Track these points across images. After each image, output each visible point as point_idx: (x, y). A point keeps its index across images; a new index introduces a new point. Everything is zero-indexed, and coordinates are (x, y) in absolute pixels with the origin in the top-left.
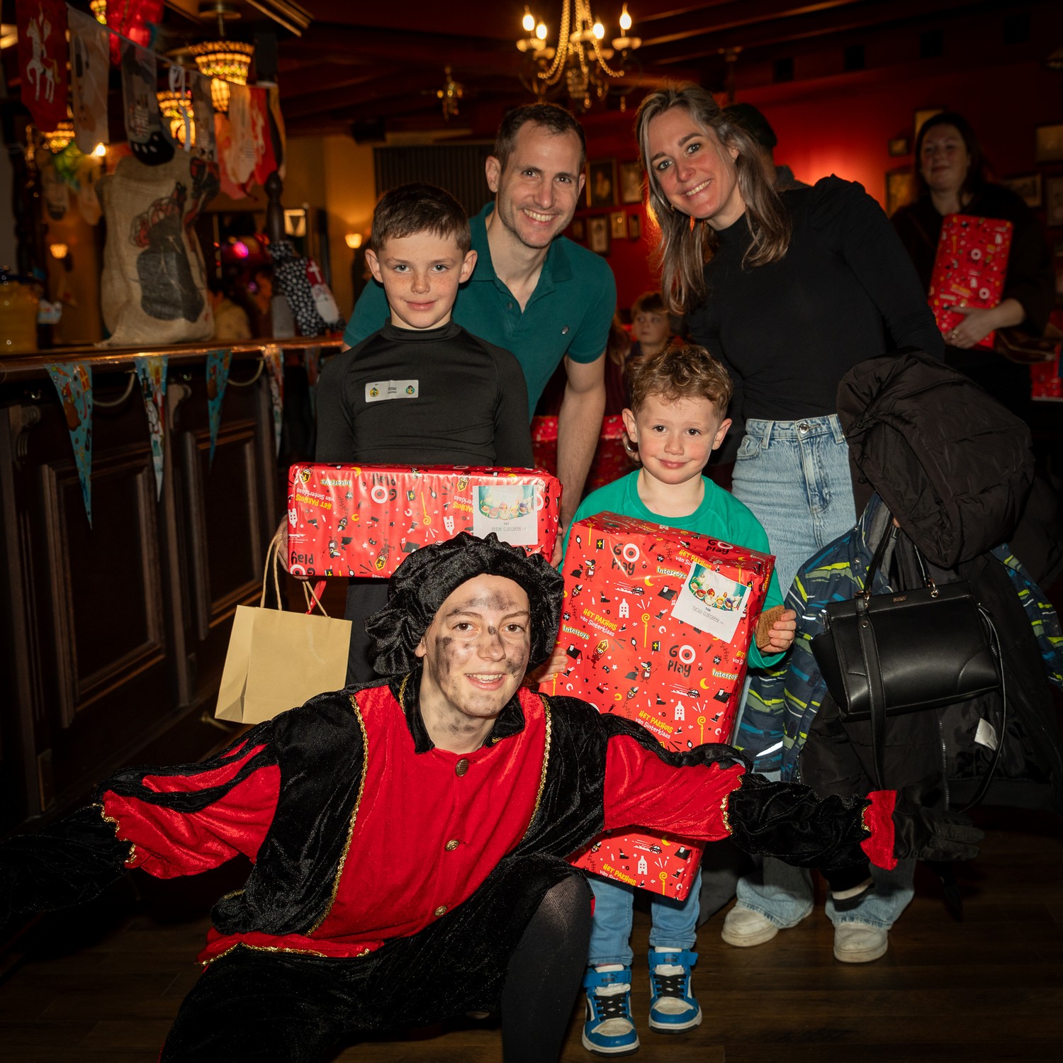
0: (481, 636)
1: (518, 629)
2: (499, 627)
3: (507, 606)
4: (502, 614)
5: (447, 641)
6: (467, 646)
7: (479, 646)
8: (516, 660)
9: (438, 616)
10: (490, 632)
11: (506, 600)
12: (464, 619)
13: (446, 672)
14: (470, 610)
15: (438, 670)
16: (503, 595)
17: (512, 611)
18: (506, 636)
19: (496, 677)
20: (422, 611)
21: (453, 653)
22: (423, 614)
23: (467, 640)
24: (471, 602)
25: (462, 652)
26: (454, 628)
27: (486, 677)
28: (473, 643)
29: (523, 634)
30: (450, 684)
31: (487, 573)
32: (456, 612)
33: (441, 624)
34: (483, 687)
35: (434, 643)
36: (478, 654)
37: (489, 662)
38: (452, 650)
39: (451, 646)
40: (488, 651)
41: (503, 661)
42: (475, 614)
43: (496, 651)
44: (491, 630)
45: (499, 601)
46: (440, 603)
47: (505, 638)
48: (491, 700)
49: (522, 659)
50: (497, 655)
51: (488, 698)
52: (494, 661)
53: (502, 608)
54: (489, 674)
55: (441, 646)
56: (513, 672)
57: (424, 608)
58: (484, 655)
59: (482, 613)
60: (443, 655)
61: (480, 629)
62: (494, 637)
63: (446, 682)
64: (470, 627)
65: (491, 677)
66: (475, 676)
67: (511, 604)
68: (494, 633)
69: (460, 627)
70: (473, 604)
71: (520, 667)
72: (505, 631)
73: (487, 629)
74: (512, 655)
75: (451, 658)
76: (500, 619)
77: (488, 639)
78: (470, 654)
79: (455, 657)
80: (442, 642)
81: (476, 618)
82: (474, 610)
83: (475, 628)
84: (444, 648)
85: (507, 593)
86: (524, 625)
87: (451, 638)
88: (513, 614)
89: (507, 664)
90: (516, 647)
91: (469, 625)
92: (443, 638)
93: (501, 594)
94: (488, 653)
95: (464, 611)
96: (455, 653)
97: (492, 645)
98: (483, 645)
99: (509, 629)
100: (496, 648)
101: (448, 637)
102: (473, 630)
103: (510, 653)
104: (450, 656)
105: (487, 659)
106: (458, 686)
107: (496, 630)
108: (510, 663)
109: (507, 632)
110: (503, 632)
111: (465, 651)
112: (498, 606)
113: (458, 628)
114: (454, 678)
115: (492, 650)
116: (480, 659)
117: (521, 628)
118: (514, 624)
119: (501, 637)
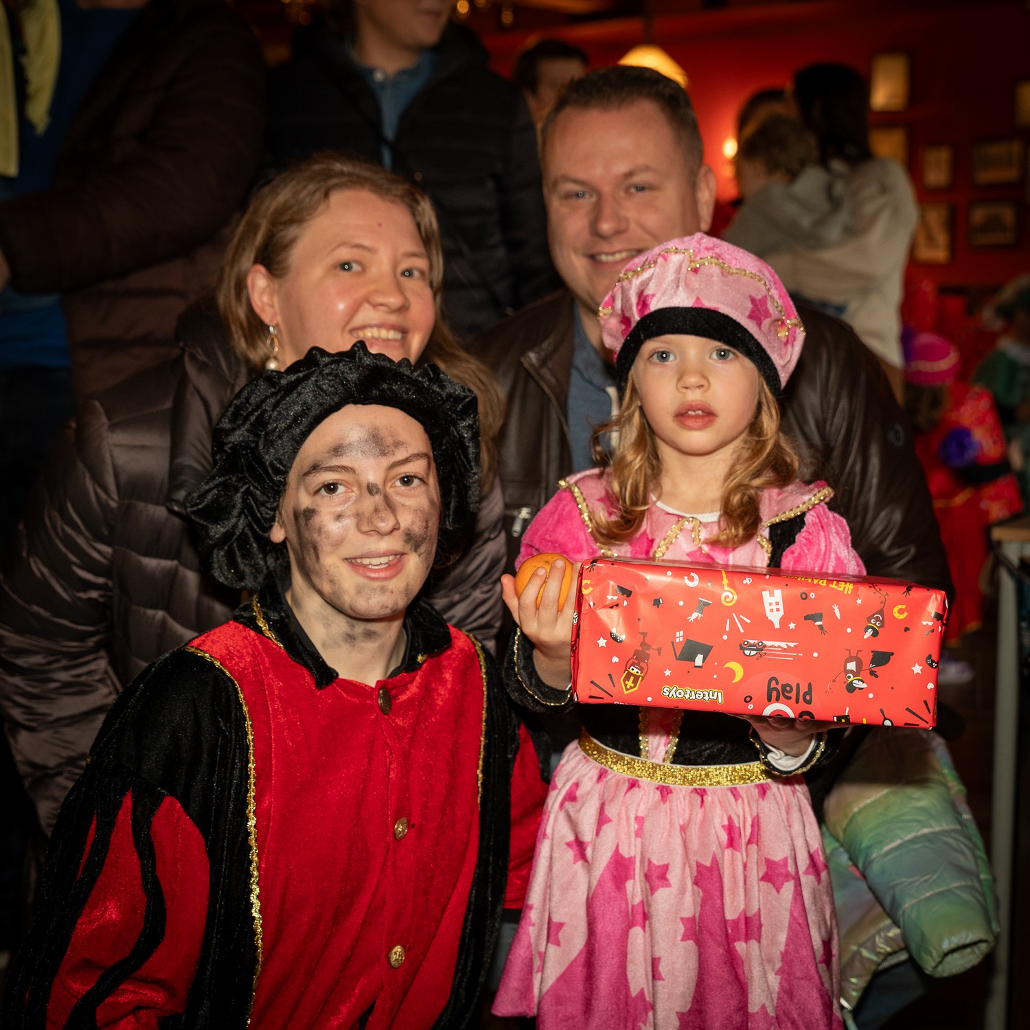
0: (359, 499)
1: (416, 482)
2: (385, 482)
3: (392, 448)
4: (385, 462)
5: (310, 513)
6: (339, 517)
7: (358, 516)
8: (417, 528)
9: (293, 476)
10: (370, 492)
11: (389, 440)
12: (329, 477)
13: (314, 560)
14: (336, 462)
15: (304, 559)
16: (383, 433)
17: (401, 455)
18: (398, 494)
19: (391, 558)
20: (267, 473)
21: (320, 531)
23: (339, 509)
24: (337, 450)
25: (334, 528)
26: (317, 492)
27: (375, 561)
28: (348, 513)
29: (423, 488)
30: (325, 577)
31: (355, 403)
32: (315, 468)
33: (297, 489)
34: (373, 575)
35: (293, 519)
36: (358, 527)
37: (376, 537)
38: (317, 526)
39: (316, 521)
40: (370, 521)
41: (395, 533)
42: (345, 469)
43: (383, 520)
44: (371, 489)
45: (378, 443)
46: (292, 458)
47: (397, 499)
48: (388, 594)
49: (427, 527)
50: (385, 526)
51: (383, 590)
52: (381, 534)
53: (384, 454)
54: (380, 555)
55: (302, 521)
56: (416, 548)
57: (270, 469)
58: (365, 528)
59: (355, 465)
60: (307, 534)
61: (355, 489)
62: (378, 498)
63: (318, 574)
64: (341, 489)
65: (384, 560)
66: (359, 561)
67: (397, 444)
68: (377, 492)
69: (325, 490)
70: (339, 453)
71: (425, 539)
72: (395, 487)
73: (366, 488)
74: (409, 521)
75: (319, 539)
76: (384, 470)
77: (369, 503)
78: (346, 530)
79: (323, 536)
80: (302, 516)
81: (347, 474)
82: (343, 461)
83: (349, 488)
84: (306, 524)
85: (389, 428)
86: (423, 473)
87: (315, 507)
88: (403, 460)
89: (404, 537)
90: (415, 510)
91: (339, 486)
92: (302, 509)
93: (380, 432)
94: (371, 524)
95: (327, 465)
96: (323, 530)
97: (376, 510)
98: (363, 513)
99: (401, 484)
100: (383, 515)
101: (311, 507)
102: (346, 492)
103: (407, 520)
104: (316, 536)
105: (371, 533)
106: (336, 578)
107: (381, 487)
108: (409, 535)
109: (399, 489)
110: (392, 490)
111: (338, 524)
112: (378, 450)
113: (323, 492)
114: (327, 568)
115: (378, 518)
116: (362, 535)
117: (421, 480)
118: (408, 474)
119: (390, 498)
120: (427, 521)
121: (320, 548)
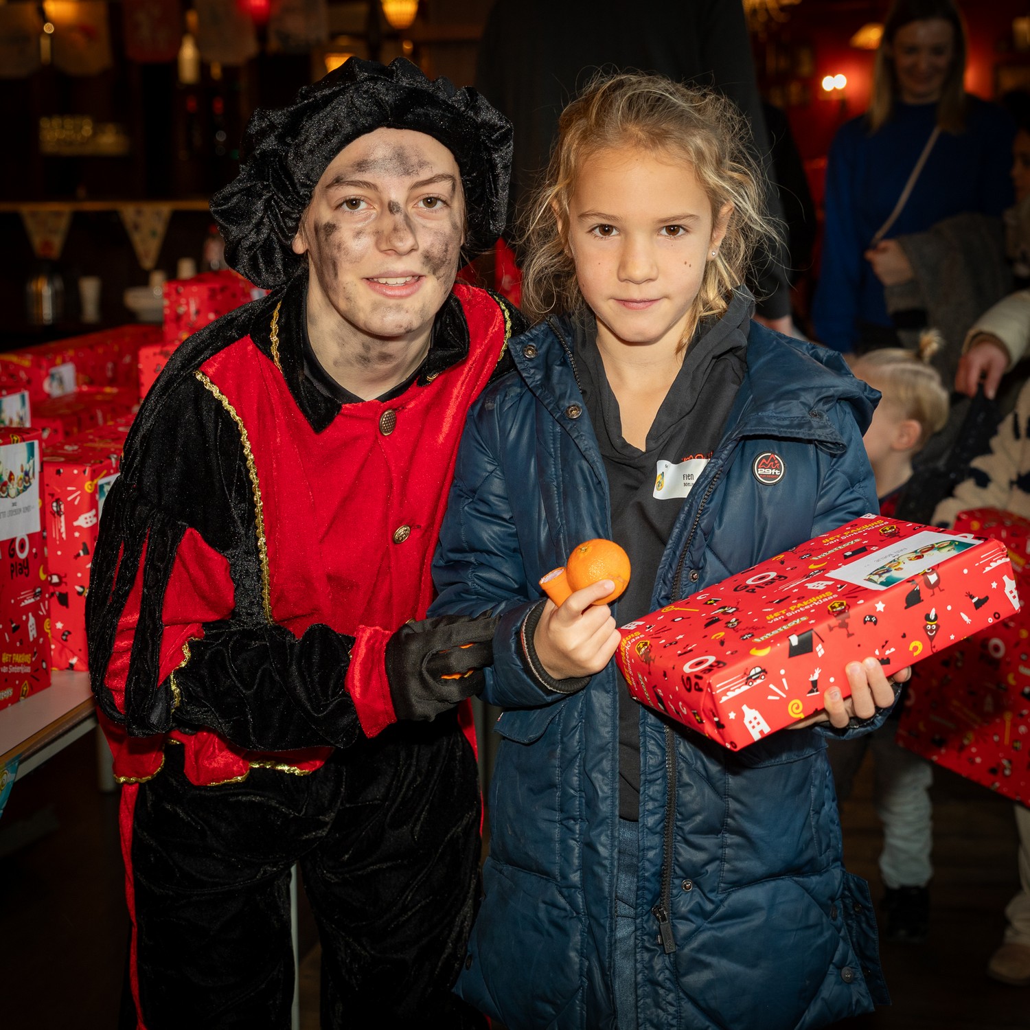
0: (379, 217)
1: (439, 204)
2: (407, 201)
3: (416, 167)
4: (409, 181)
5: (331, 228)
6: (358, 234)
7: (378, 233)
8: (437, 251)
9: (318, 189)
10: (391, 211)
11: (414, 160)
12: (352, 192)
13: (333, 275)
14: (359, 177)
15: (323, 273)
16: (408, 152)
17: (425, 175)
18: (419, 215)
19: (408, 279)
21: (339, 247)
22: (297, 191)
23: (360, 225)
24: (361, 165)
25: (353, 244)
26: (341, 205)
27: (391, 281)
28: (368, 230)
29: (446, 211)
30: (341, 294)
32: (338, 181)
33: (321, 203)
35: (314, 232)
36: (377, 244)
37: (394, 257)
38: (337, 241)
39: (336, 237)
40: (388, 240)
41: (413, 254)
42: (367, 185)
43: (401, 240)
44: (392, 208)
45: (402, 161)
47: (417, 220)
48: (403, 313)
49: (446, 251)
50: (403, 245)
51: (399, 308)
52: (399, 254)
53: (407, 173)
54: (397, 276)
55: (322, 236)
56: (435, 271)
57: (296, 181)
58: (384, 247)
59: (378, 182)
60: (327, 250)
61: (376, 206)
62: (399, 217)
63: (335, 291)
64: (363, 205)
65: (401, 281)
66: (375, 280)
67: (422, 164)
68: (398, 211)
69: (347, 205)
70: (363, 169)
71: (444, 262)
72: (417, 207)
73: (387, 205)
74: (429, 244)
75: (338, 255)
76: (407, 189)
77: (388, 222)
78: (366, 248)
79: (343, 252)
80: (323, 231)
81: (369, 190)
82: (366, 177)
83: (371, 205)
84: (326, 239)
85: (415, 148)
86: (447, 195)
87: (335, 222)
88: (426, 181)
89: (422, 259)
90: (436, 233)
91: (361, 202)
92: (324, 223)
93: (406, 151)
94: (389, 243)
95: (349, 180)
96: (343, 247)
97: (395, 229)
98: (383, 231)
99: (424, 204)
100: (402, 235)
101: (331, 222)
102: (367, 209)
103: (426, 241)
104: (335, 251)
105: (389, 252)
106: (352, 296)
107: (402, 206)
108: (428, 257)
109: (420, 209)
110: (414, 210)
111: (358, 241)
112: (402, 169)
113: (345, 207)
114: (344, 285)
115: (396, 237)
116: (381, 254)
117: (444, 202)
118: (431, 195)
119: (411, 217)
120: (446, 245)
121: (339, 265)
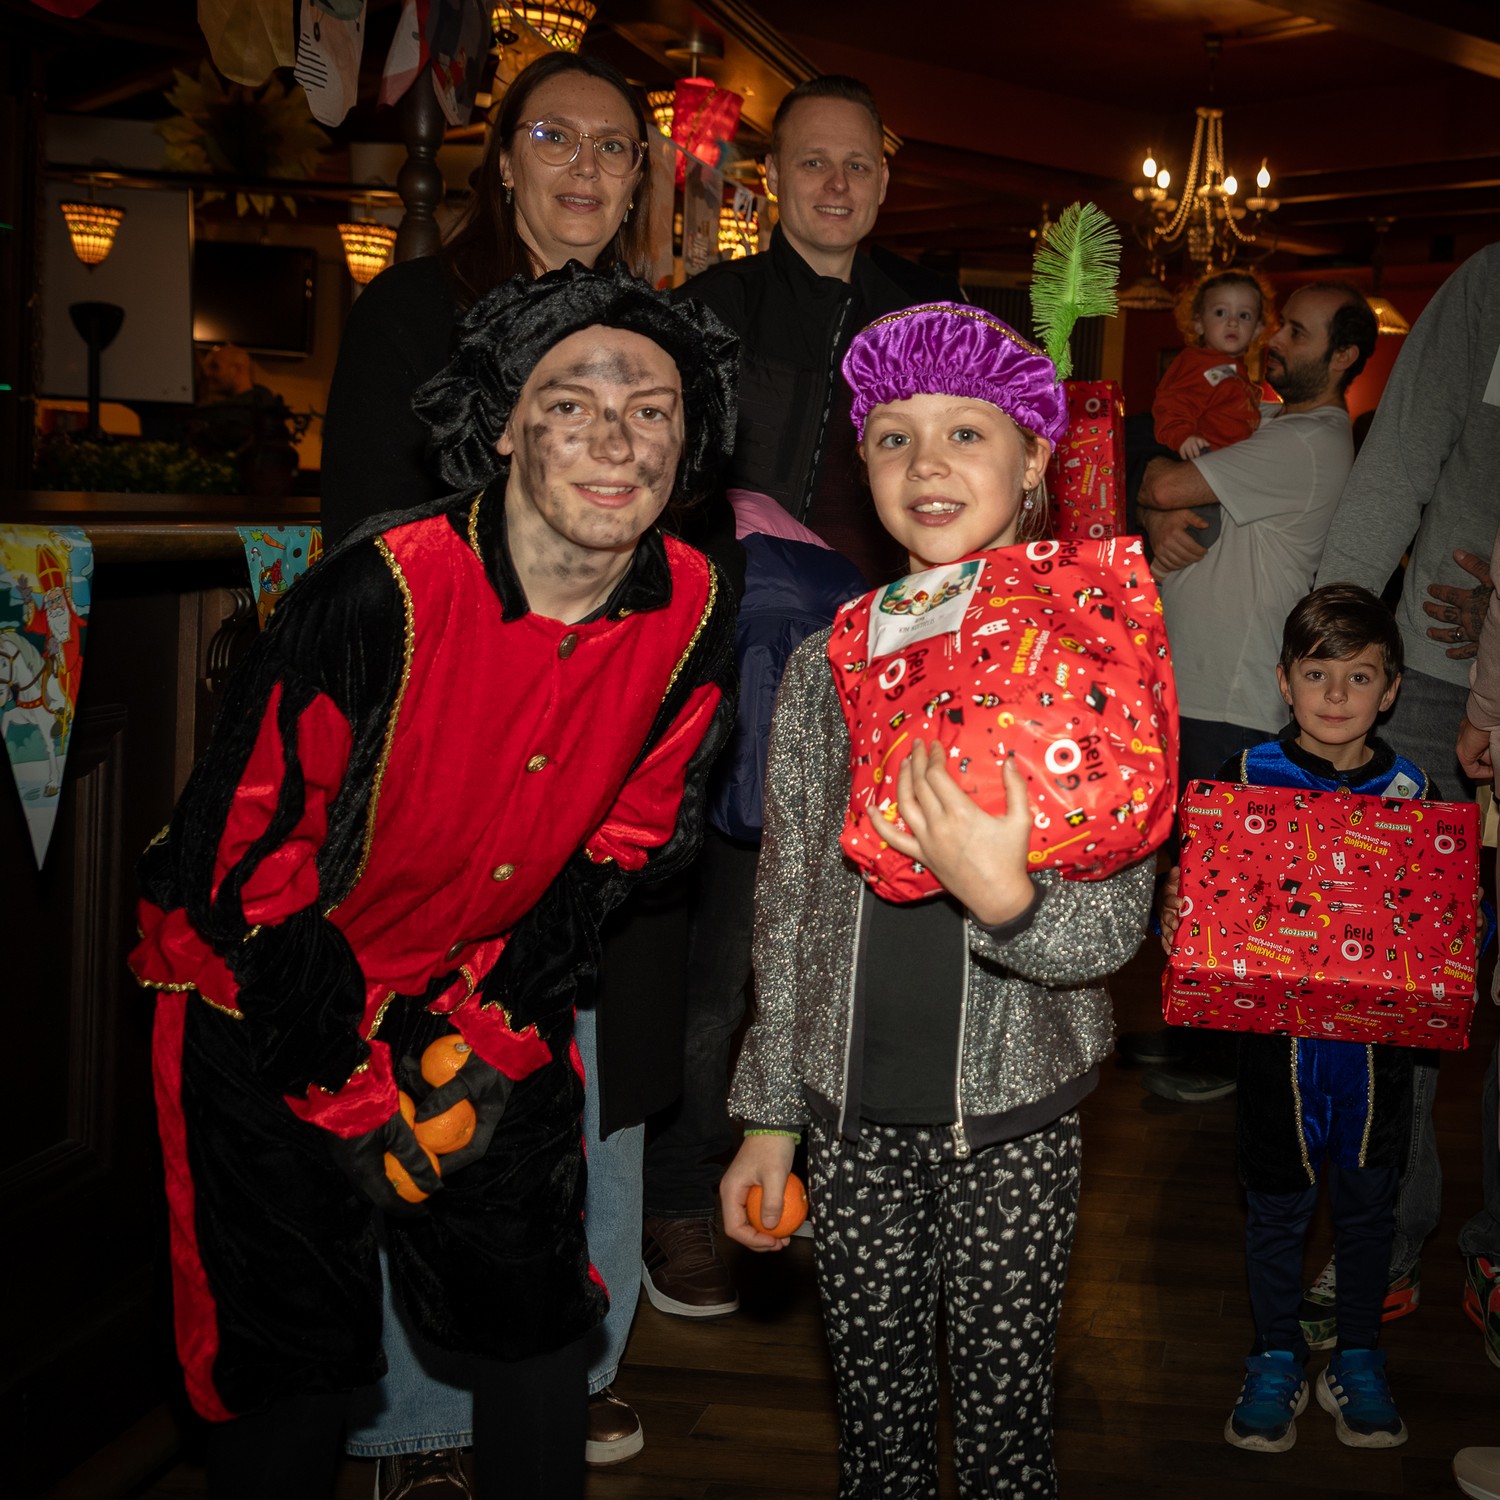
0: (594, 424)
1: (659, 416)
2: (626, 410)
3: (637, 377)
4: (629, 390)
5: (540, 430)
6: (571, 439)
7: (591, 440)
8: (653, 465)
9: (526, 390)
10: (607, 417)
11: (635, 369)
12: (566, 395)
13: (539, 479)
14: (577, 382)
15: (529, 475)
16: (631, 360)
17: (645, 386)
19: (621, 489)
20: (501, 381)
21: (549, 449)
22: (503, 386)
23: (573, 430)
24: (578, 369)
25: (567, 450)
26: (553, 408)
27: (602, 490)
28: (581, 436)
29: (665, 424)
30: (549, 499)
31: (604, 324)
32: (553, 383)
33: (531, 401)
34: (600, 502)
35: (522, 432)
36: (590, 451)
37: (606, 466)
38: (548, 443)
39: (547, 438)
40: (602, 447)
41: (628, 464)
42: (586, 391)
43: (616, 449)
44: (609, 415)
45: (623, 369)
46: (529, 370)
47: (635, 429)
49: (663, 465)
50: (616, 455)
51: (609, 518)
52: (613, 463)
53: (628, 381)
54: (609, 485)
55: (532, 436)
56: (650, 484)
57: (504, 378)
58: (597, 454)
59: (595, 389)
60: (535, 450)
61: (592, 412)
62: (614, 426)
63: (541, 494)
64: (577, 410)
65: (612, 490)
66: (586, 487)
67: (643, 375)
68: (614, 419)
69: (561, 408)
70: (580, 373)
71: (660, 475)
72: (635, 417)
73: (603, 412)
74: (645, 456)
75: (547, 457)
76: (626, 398)
77: (603, 429)
78: (578, 453)
79: (552, 455)
80: (532, 431)
81: (586, 396)
82: (584, 382)
83: (585, 412)
84: (535, 440)
85: (638, 357)
86: (668, 409)
87: (547, 425)
88: (648, 392)
89: (638, 471)
90: (653, 444)
91: (577, 407)
92: (534, 424)
93: (627, 359)
94: (602, 451)
95: (566, 383)
96: (553, 449)
97: (611, 438)
98: (597, 438)
99: (643, 415)
100: (618, 444)
101: (543, 423)
102: (582, 414)
103: (642, 454)
104: (544, 453)
105: (601, 460)
106: (559, 501)
107: (619, 414)
108: (643, 469)
109: (638, 419)
110: (632, 419)
111: (570, 446)
112: (622, 377)
113: (559, 409)
114: (551, 489)
115: (611, 446)
117: (665, 415)
118: (651, 406)
119: (627, 426)
120: (664, 457)
121: (547, 467)
